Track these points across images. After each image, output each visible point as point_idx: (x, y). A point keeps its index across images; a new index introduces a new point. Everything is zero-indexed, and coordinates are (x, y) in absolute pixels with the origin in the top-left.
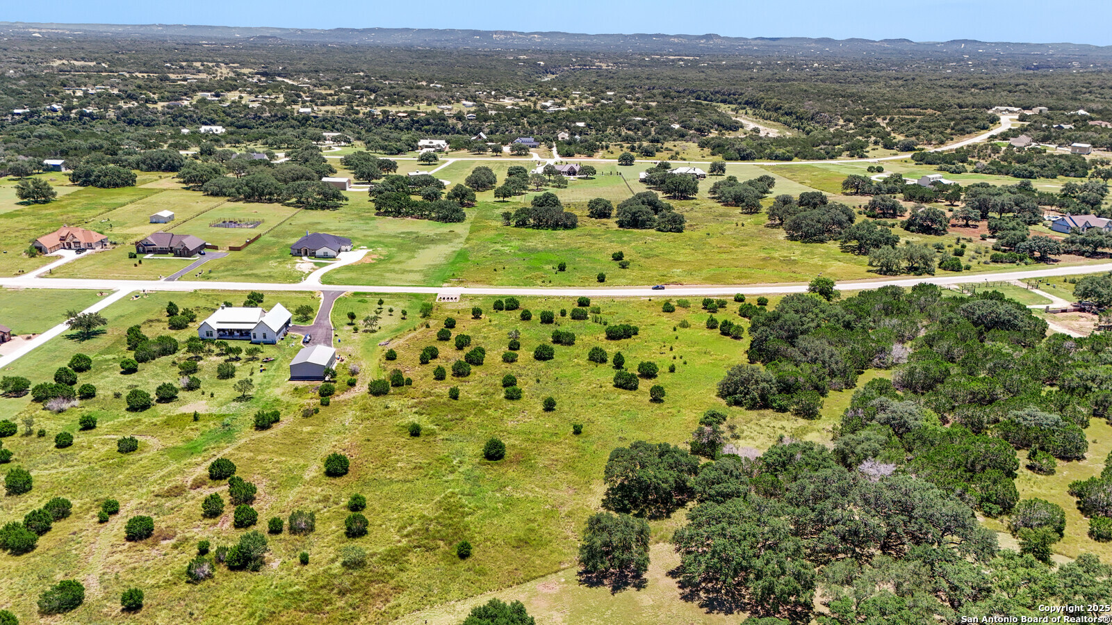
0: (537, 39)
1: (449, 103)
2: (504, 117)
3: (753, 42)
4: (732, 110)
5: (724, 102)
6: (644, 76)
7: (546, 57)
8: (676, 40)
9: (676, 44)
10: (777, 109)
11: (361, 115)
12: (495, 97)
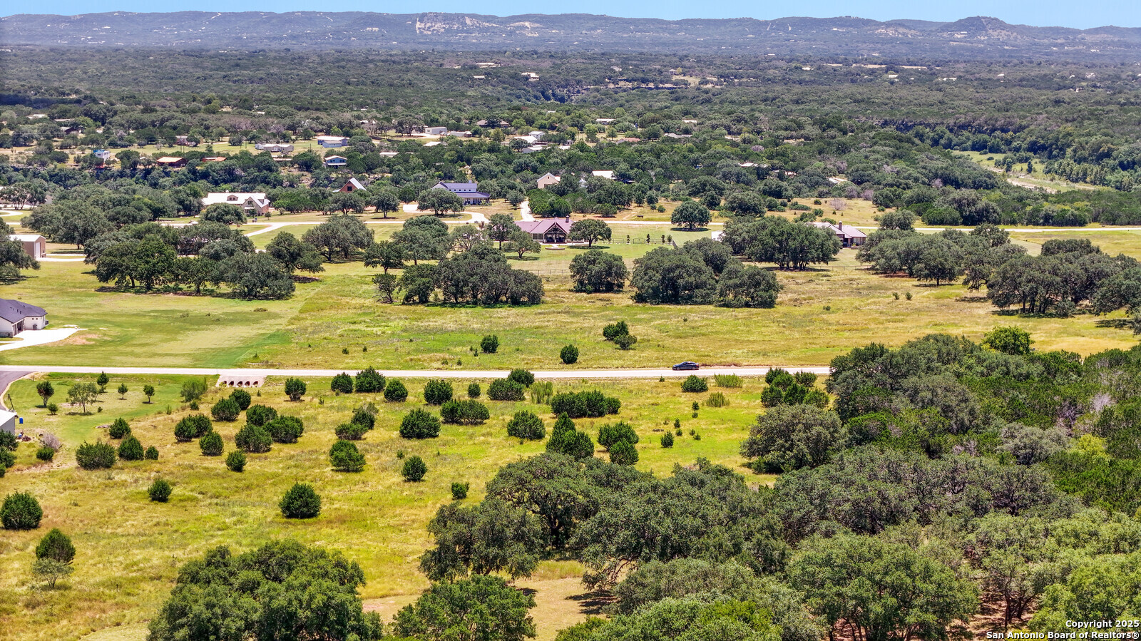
0: (530, 32)
1: (285, 138)
2: (415, 161)
3: (1089, 38)
4: (998, 164)
5: (979, 147)
6: (787, 97)
7: (547, 64)
8: (891, 32)
9: (892, 41)
10: (1101, 156)
11: (70, 164)
12: (400, 128)
